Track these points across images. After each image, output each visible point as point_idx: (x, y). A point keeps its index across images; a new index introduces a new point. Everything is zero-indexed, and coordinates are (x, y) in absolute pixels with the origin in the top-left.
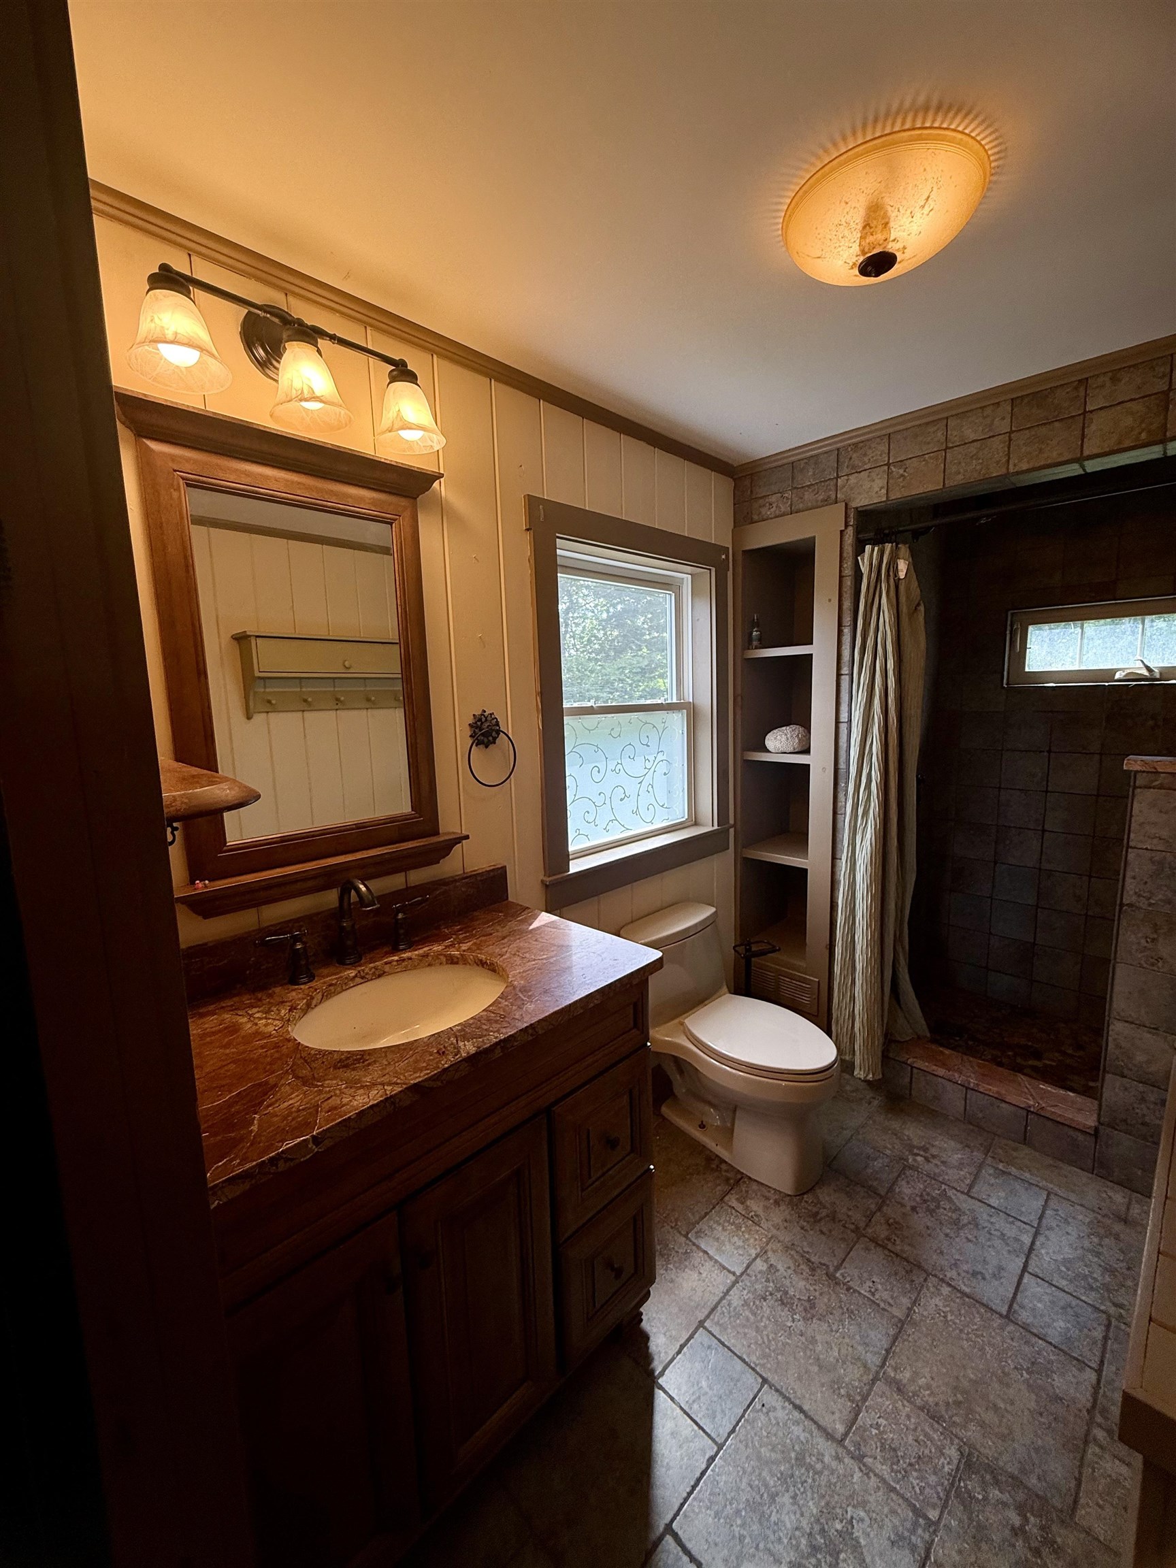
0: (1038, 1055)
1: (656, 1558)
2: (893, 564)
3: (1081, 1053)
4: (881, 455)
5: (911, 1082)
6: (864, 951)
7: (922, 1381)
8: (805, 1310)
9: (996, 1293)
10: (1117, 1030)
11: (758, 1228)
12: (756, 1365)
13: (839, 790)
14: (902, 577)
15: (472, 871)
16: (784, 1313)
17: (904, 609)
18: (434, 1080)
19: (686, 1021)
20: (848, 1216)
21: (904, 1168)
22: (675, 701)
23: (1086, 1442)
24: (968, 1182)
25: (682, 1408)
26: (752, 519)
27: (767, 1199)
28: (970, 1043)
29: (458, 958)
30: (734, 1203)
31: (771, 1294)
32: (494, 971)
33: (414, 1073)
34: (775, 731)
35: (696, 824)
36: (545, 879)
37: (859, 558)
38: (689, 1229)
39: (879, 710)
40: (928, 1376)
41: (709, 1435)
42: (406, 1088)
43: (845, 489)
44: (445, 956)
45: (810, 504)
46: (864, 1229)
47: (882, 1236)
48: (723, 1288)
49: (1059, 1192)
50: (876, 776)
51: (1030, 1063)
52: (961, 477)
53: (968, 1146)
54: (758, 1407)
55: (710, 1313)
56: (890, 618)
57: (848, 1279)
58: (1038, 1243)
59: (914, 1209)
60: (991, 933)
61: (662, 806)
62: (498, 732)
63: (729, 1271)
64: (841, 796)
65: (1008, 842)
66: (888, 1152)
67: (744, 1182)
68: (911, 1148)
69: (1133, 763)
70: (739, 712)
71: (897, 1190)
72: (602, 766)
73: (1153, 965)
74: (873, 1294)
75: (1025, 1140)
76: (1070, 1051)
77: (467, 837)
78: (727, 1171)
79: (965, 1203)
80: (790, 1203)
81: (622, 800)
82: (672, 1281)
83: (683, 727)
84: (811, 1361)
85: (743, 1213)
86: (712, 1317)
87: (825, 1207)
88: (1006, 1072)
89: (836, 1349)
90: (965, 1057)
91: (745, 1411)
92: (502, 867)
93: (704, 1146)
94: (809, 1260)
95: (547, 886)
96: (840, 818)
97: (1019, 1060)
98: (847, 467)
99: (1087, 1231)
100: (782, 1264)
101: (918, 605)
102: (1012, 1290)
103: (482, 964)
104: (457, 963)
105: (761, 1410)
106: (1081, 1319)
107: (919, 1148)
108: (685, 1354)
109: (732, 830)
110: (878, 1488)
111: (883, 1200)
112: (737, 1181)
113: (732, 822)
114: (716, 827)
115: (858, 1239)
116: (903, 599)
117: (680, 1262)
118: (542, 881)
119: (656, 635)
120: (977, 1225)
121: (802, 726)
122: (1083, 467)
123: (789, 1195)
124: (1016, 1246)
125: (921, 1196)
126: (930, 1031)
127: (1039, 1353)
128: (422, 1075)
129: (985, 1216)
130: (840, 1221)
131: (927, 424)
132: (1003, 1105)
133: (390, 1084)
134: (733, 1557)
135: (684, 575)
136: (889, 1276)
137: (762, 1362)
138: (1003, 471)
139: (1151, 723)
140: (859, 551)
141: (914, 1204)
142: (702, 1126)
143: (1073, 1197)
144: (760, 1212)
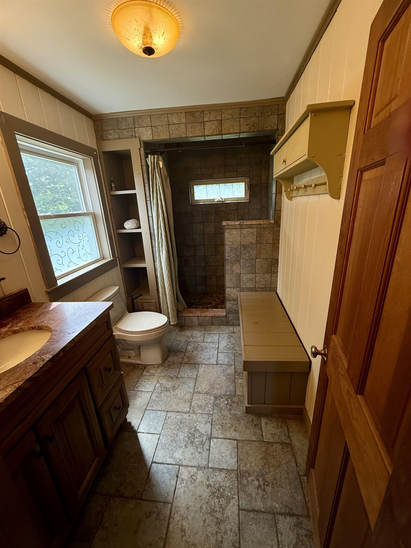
0: (211, 304)
1: (151, 472)
2: (158, 163)
3: (219, 300)
4: (148, 122)
5: (185, 321)
6: (168, 288)
7: (203, 388)
8: (173, 389)
9: (213, 361)
10: (227, 290)
11: (155, 376)
12: (164, 409)
13: (152, 240)
14: (161, 167)
15: (8, 294)
16: (168, 393)
17: (163, 178)
18: (37, 373)
19: (118, 326)
20: (178, 361)
21: (188, 343)
22: (85, 212)
23: (235, 379)
24: (203, 339)
25: (147, 433)
26: (104, 138)
27: (155, 368)
28: (196, 306)
29: (18, 330)
30: (146, 374)
31: (163, 390)
32: (41, 329)
33: (26, 374)
34: (127, 221)
35: (104, 258)
36: (47, 290)
37: (147, 159)
38: (134, 387)
39: (161, 212)
40: (204, 386)
41: (156, 434)
42: (25, 381)
43: (138, 133)
44: (11, 331)
45: (126, 136)
46: (182, 362)
47: (187, 361)
48: (149, 397)
49: (221, 333)
50: (163, 233)
51: (210, 306)
52: (174, 135)
53: (201, 331)
54: (167, 418)
55: (147, 405)
56: (160, 181)
57: (181, 376)
58: (219, 346)
59: (192, 351)
60: (196, 276)
61: (89, 254)
62: (6, 228)
63: (150, 392)
64: (153, 241)
65: (197, 249)
66: (183, 341)
67: (147, 367)
68: (188, 337)
69: (224, 223)
70: (112, 215)
71: (188, 349)
72: (61, 240)
73: (232, 273)
74: (188, 376)
75: (213, 324)
76: (217, 300)
77: (4, 279)
78: (141, 366)
79: (203, 344)
80: (162, 365)
81: (72, 253)
82: (133, 404)
83: (91, 222)
84: (178, 399)
85: (149, 375)
86: (148, 406)
87: (171, 362)
88: (206, 309)
89: (183, 393)
90: (197, 309)
91: (164, 422)
92: (25, 289)
93: (132, 363)
94: (170, 377)
95: (48, 293)
96: (154, 249)
97: (207, 306)
98: (138, 124)
99: (228, 338)
100: (163, 381)
101: (167, 177)
102: (216, 358)
103: (33, 328)
104: (19, 332)
105: (168, 419)
106: (230, 357)
107: (190, 337)
108: (143, 420)
109: (117, 259)
110: (200, 416)
111: (185, 353)
112: (144, 367)
113: (117, 256)
114: (112, 258)
115: (181, 365)
116: (163, 175)
117: (134, 397)
118: (46, 291)
119: (53, 186)
120: (207, 348)
121: (136, 219)
122: (205, 138)
123: (161, 364)
124: (215, 348)
125: (193, 348)
126: (187, 306)
127: (224, 368)
128: (30, 374)
129: (208, 345)
130: (176, 363)
131: (162, 114)
132: (207, 318)
133: (15, 383)
134: (171, 455)
135: (79, 158)
136: (191, 369)
137: (165, 408)
138: (185, 136)
139: (224, 213)
140: (147, 157)
141: (192, 350)
142: (129, 357)
143: (224, 332)
144: (154, 372)
